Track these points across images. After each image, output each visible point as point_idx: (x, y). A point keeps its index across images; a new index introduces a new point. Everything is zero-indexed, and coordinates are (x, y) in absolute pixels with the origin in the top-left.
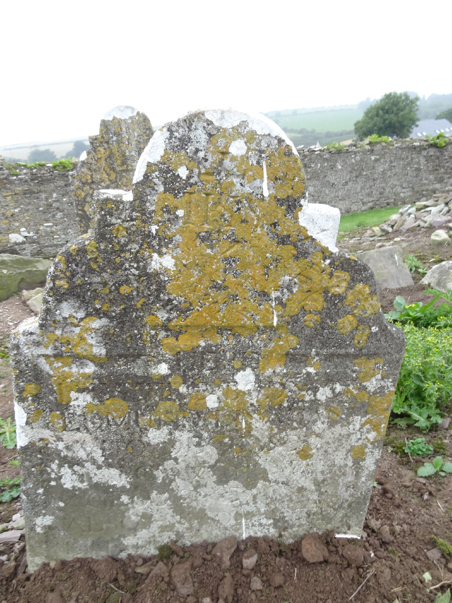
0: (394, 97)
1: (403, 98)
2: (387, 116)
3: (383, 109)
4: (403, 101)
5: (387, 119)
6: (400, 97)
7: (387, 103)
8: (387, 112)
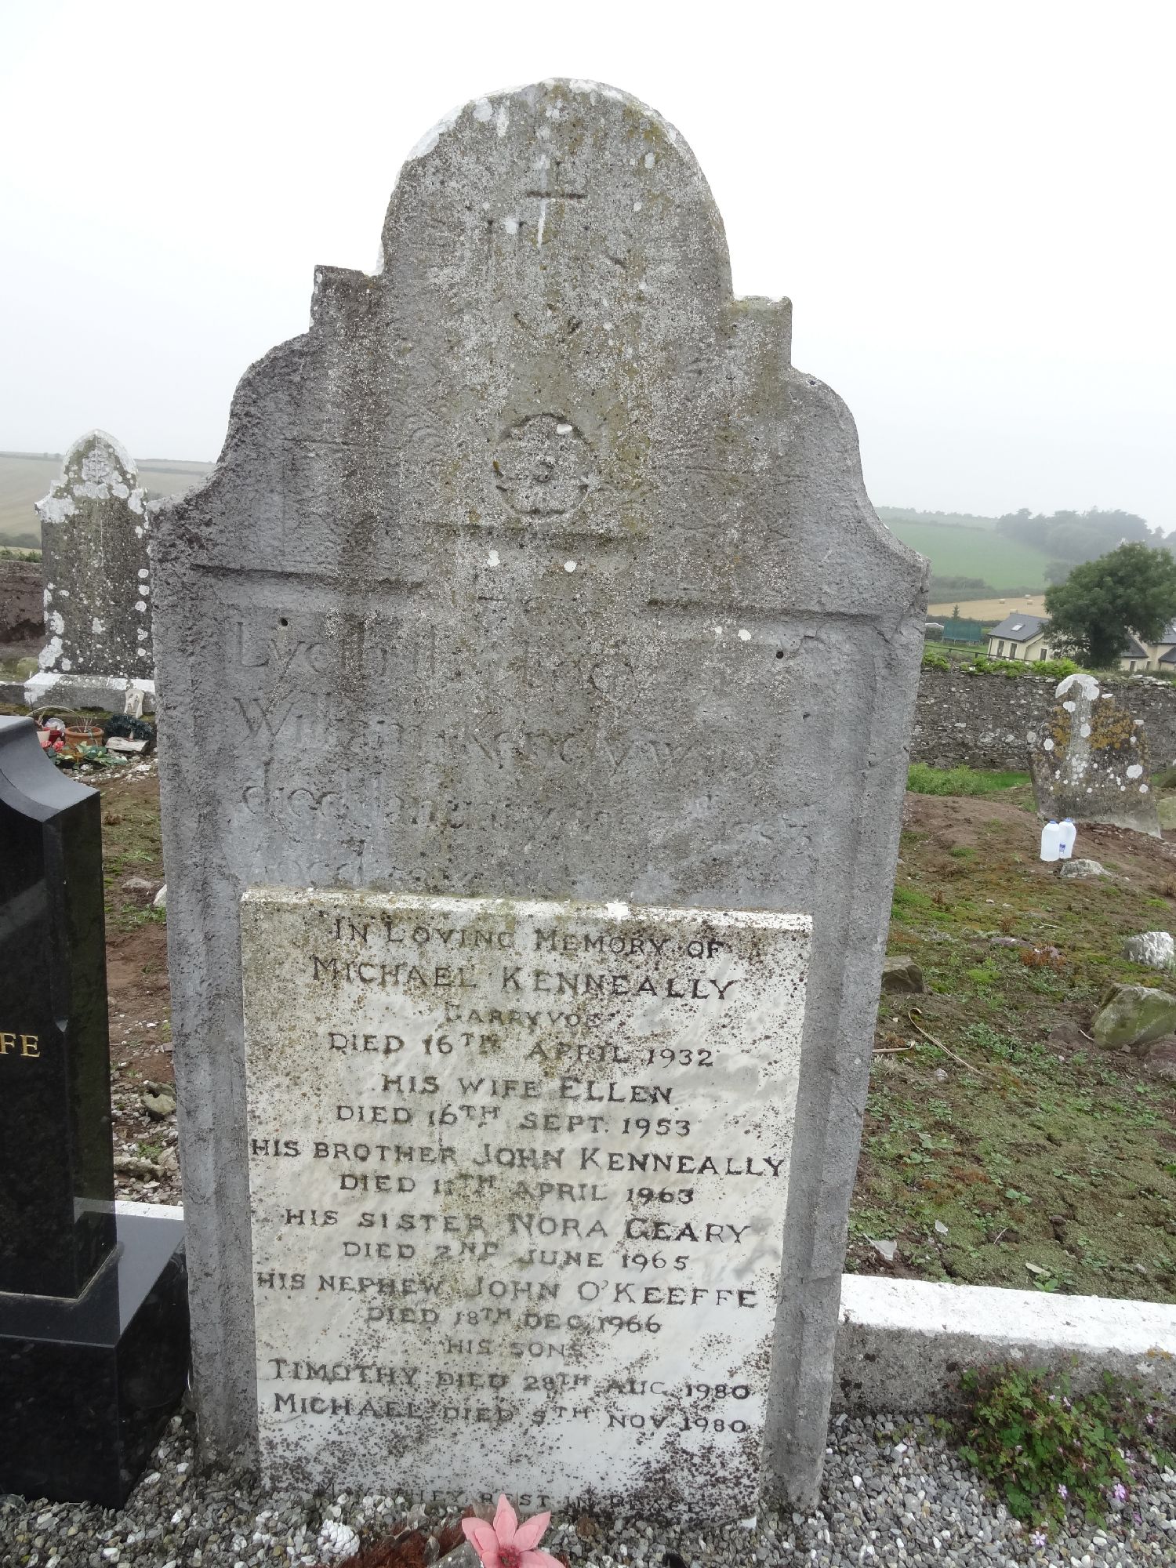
0: (1140, 554)
1: (1159, 559)
2: (1121, 590)
3: (1112, 574)
4: (1158, 565)
5: (1120, 596)
6: (1154, 556)
7: (1122, 564)
8: (1121, 581)
